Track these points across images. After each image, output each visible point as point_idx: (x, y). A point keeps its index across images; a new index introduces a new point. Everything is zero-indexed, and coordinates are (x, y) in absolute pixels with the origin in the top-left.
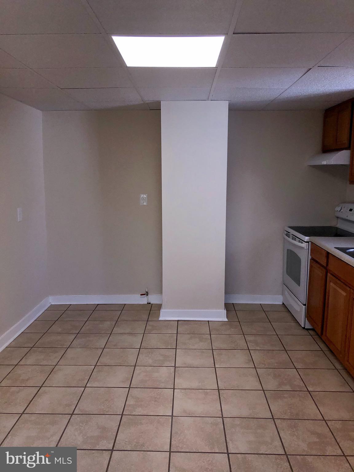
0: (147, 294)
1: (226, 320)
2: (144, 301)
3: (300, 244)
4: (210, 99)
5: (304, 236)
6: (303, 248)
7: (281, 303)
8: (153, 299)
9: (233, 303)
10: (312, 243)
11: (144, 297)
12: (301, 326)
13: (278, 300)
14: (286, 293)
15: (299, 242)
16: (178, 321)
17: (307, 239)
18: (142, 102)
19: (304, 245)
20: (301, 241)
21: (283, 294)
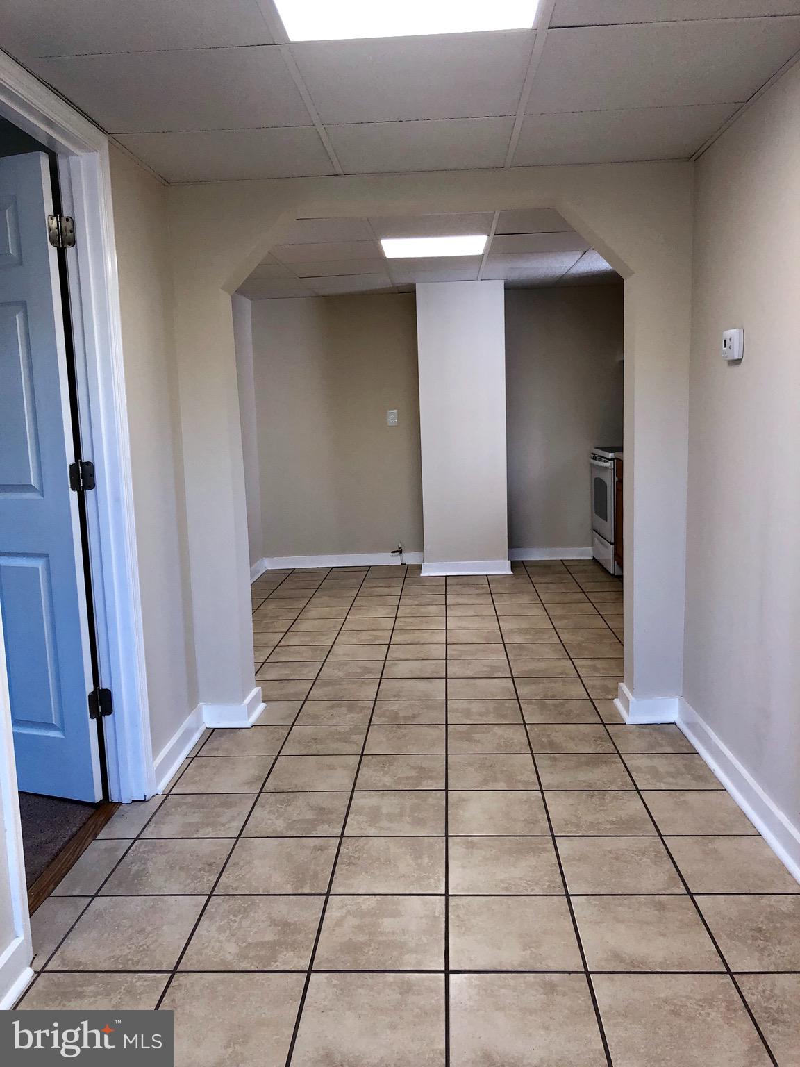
0: (400, 551)
1: (512, 573)
2: (395, 561)
3: (603, 464)
4: (480, 278)
5: (607, 453)
6: (606, 468)
7: (592, 558)
8: (410, 558)
9: (522, 561)
10: (617, 459)
11: (397, 556)
12: (609, 573)
13: (586, 554)
14: (596, 540)
15: (605, 461)
16: (446, 576)
17: (611, 455)
18: (391, 286)
19: (608, 464)
20: (607, 460)
21: (593, 545)
